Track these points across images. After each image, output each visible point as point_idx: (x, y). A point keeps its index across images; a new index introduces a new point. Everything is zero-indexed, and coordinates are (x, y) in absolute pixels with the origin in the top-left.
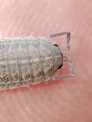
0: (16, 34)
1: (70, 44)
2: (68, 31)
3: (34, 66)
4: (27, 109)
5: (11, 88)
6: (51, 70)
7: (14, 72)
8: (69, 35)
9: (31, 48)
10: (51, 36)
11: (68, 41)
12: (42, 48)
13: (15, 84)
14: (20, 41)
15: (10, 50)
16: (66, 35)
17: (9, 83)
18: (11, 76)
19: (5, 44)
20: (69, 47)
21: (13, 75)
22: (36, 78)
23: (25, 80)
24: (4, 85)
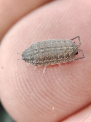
1: (81, 41)
2: (78, 36)
4: (60, 79)
5: (52, 64)
7: (54, 54)
10: (72, 40)
11: (79, 41)
13: (54, 61)
15: (51, 43)
17: (51, 60)
20: (80, 43)
21: (53, 56)
24: (48, 62)
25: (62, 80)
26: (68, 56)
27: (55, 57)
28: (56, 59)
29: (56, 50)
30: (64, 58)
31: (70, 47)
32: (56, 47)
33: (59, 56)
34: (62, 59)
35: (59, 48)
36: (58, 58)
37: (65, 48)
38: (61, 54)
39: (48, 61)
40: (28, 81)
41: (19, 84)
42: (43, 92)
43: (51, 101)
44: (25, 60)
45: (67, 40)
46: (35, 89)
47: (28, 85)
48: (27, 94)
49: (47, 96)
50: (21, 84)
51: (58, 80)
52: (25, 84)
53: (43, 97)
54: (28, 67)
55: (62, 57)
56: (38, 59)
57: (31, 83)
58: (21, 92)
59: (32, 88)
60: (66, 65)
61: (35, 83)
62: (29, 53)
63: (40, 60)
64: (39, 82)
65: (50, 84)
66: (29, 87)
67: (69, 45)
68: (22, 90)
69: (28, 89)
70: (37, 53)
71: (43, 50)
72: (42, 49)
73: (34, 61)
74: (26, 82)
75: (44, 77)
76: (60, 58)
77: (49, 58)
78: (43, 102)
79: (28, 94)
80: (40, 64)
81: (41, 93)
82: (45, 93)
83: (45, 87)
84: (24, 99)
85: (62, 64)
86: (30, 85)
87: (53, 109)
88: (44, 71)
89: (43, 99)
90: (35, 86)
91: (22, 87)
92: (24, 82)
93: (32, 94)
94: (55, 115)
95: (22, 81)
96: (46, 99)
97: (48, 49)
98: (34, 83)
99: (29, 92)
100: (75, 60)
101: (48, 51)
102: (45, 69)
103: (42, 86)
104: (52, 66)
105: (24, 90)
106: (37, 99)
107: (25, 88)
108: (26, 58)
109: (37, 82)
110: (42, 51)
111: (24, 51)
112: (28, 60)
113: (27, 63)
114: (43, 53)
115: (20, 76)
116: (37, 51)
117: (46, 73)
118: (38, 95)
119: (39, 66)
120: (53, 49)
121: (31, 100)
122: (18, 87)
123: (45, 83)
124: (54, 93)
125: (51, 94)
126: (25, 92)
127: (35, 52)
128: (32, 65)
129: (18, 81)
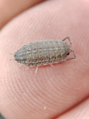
6: (64, 55)
7: (46, 54)
10: (63, 40)
11: (70, 41)
13: (46, 62)
15: (43, 44)
17: (43, 61)
20: (71, 43)
21: (45, 56)
22: (57, 59)
24: (40, 63)
25: (54, 80)
26: (60, 56)
27: (47, 57)
28: (48, 60)
29: (48, 51)
30: (56, 58)
31: (62, 48)
32: (48, 48)
33: (51, 57)
34: (54, 59)
35: (51, 49)
36: (50, 59)
38: (53, 55)
39: (40, 61)
40: (20, 81)
41: (11, 84)
42: (35, 92)
43: (43, 101)
44: (17, 60)
45: (59, 40)
46: (27, 89)
47: (20, 85)
48: (19, 94)
49: (39, 95)
51: (50, 80)
52: (18, 85)
53: (35, 96)
54: (20, 68)
55: (54, 57)
56: (31, 60)
57: (23, 83)
58: (13, 92)
59: (24, 88)
60: (58, 65)
61: (28, 83)
62: (21, 54)
63: (33, 60)
64: (31, 82)
65: (42, 84)
66: (21, 87)
67: (60, 46)
68: (14, 90)
69: (20, 89)
70: (30, 54)
71: (36, 51)
72: (35, 49)
73: (26, 62)
74: (19, 82)
75: (36, 77)
76: (52, 59)
77: (41, 59)
78: (35, 101)
79: (21, 93)
80: (32, 64)
81: (33, 93)
82: (37, 93)
83: (37, 87)
84: (16, 98)
85: (54, 64)
86: (22, 85)
87: (45, 108)
88: (36, 71)
89: (35, 99)
90: (27, 86)
91: (14, 87)
92: (17, 82)
93: (25, 94)
94: (47, 114)
95: (14, 81)
96: (37, 99)
97: (40, 50)
98: (26, 83)
99: (21, 92)
100: (66, 60)
101: (41, 52)
102: (37, 69)
103: (34, 86)
104: (44, 66)
105: (16, 90)
106: (29, 99)
107: (17, 88)
108: (18, 58)
109: (29, 82)
110: (34, 51)
111: (16, 51)
112: (21, 60)
113: (19, 63)
114: (35, 53)
115: (13, 76)
116: (30, 52)
117: (38, 74)
118: (30, 94)
119: (31, 66)
120: (46, 49)
121: (23, 100)
122: (10, 87)
123: (37, 83)
125: (43, 94)
126: (17, 92)
127: (28, 52)
128: (24, 65)
129: (10, 81)
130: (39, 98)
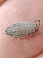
0: (23, 21)
3: (30, 31)
4: (27, 44)
5: (23, 38)
6: (35, 32)
7: (24, 33)
8: (40, 21)
9: (29, 25)
12: (32, 25)
13: (24, 36)
14: (25, 23)
15: (23, 26)
16: (39, 21)
17: (22, 36)
18: (23, 34)
19: (21, 24)
21: (24, 34)
22: (30, 34)
23: (27, 35)
26: (32, 33)
27: (25, 34)
28: (25, 35)
32: (25, 29)
33: (27, 34)
34: (29, 35)
35: (27, 29)
37: (31, 29)
39: (21, 36)
46: (12, 49)
49: (20, 52)
50: (5, 46)
52: (7, 46)
53: (17, 53)
56: (15, 35)
62: (9, 31)
64: (15, 45)
66: (9, 48)
67: (33, 27)
71: (18, 31)
72: (18, 29)
73: (12, 36)
74: (8, 45)
75: (18, 43)
80: (16, 37)
82: (18, 51)
83: (18, 48)
86: (10, 47)
88: (18, 40)
89: (17, 54)
90: (13, 47)
91: (5, 48)
92: (7, 45)
96: (19, 54)
97: (21, 30)
98: (12, 46)
101: (21, 31)
107: (7, 48)
108: (8, 33)
112: (9, 34)
113: (8, 36)
114: (18, 32)
118: (15, 52)
120: (24, 30)
123: (18, 46)
124: (23, 51)
125: (22, 51)
128: (11, 37)
129: (3, 44)
130: (20, 53)
